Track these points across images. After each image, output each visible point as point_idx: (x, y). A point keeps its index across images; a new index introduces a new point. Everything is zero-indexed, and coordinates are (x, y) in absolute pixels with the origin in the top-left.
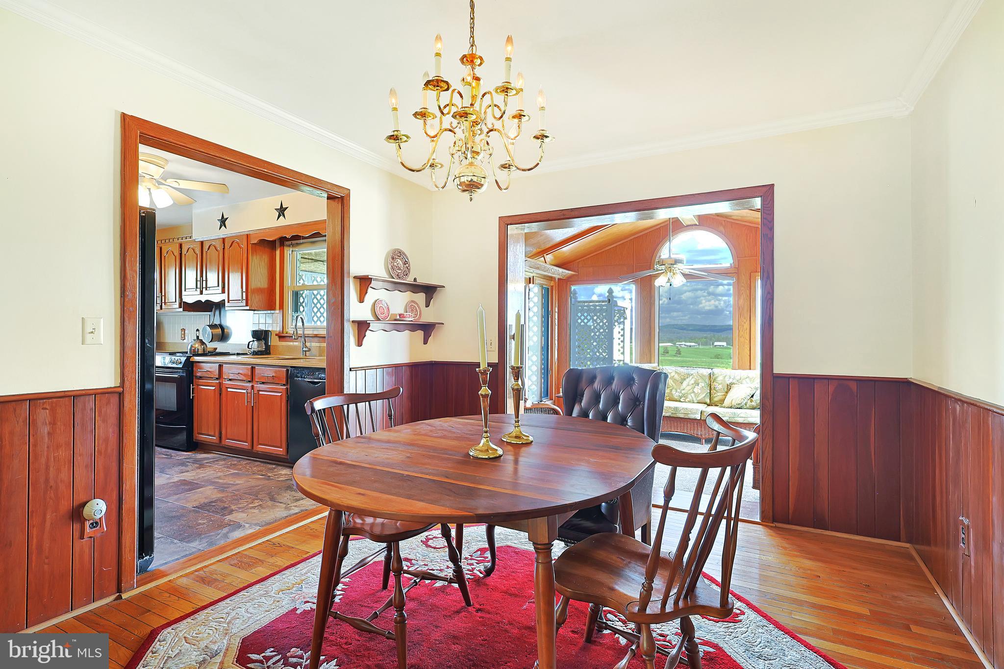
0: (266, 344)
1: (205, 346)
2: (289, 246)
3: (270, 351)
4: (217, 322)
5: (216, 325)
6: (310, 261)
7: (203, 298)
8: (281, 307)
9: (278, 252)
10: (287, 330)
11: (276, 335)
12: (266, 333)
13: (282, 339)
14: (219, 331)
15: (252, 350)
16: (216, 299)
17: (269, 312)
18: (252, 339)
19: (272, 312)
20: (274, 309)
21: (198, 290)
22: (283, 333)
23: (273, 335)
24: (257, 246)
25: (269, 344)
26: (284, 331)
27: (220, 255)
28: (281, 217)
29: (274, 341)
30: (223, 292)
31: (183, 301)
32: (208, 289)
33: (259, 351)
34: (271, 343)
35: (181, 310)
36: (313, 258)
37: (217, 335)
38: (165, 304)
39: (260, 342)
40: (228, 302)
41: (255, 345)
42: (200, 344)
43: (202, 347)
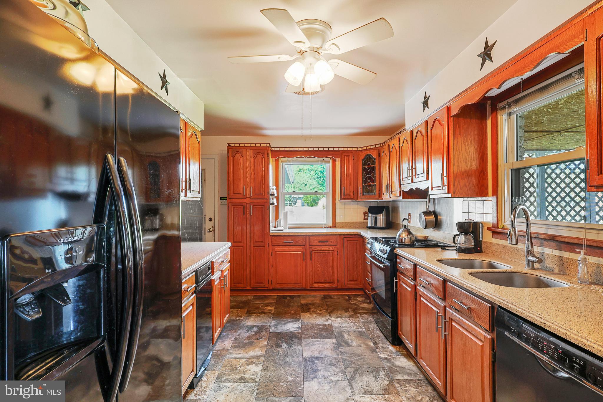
0: (476, 238)
1: (411, 236)
2: (504, 108)
3: (481, 248)
4: (431, 209)
5: (430, 211)
6: (541, 134)
7: (414, 186)
8: (495, 193)
9: (489, 122)
10: (504, 224)
11: (489, 229)
12: (476, 225)
13: (495, 236)
14: (432, 218)
15: (458, 245)
16: (423, 186)
17: (480, 199)
18: (458, 233)
19: (484, 199)
20: (486, 195)
21: (410, 178)
22: (497, 227)
23: (485, 229)
24: (461, 119)
25: (480, 239)
26: (500, 224)
27: (425, 138)
28: (488, 62)
29: (486, 237)
30: (428, 179)
31: (402, 189)
32: (417, 176)
33: (466, 249)
34: (482, 237)
35: (401, 198)
36: (545, 129)
37: (431, 222)
38: (392, 193)
39: (468, 237)
40: (432, 189)
41: (461, 239)
42: (407, 234)
43: (409, 236)
